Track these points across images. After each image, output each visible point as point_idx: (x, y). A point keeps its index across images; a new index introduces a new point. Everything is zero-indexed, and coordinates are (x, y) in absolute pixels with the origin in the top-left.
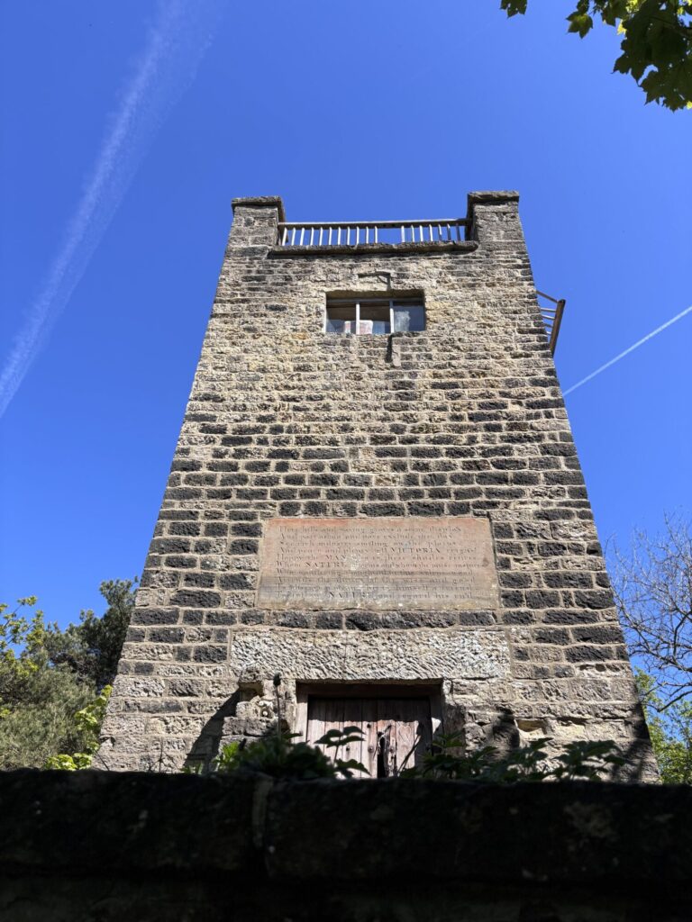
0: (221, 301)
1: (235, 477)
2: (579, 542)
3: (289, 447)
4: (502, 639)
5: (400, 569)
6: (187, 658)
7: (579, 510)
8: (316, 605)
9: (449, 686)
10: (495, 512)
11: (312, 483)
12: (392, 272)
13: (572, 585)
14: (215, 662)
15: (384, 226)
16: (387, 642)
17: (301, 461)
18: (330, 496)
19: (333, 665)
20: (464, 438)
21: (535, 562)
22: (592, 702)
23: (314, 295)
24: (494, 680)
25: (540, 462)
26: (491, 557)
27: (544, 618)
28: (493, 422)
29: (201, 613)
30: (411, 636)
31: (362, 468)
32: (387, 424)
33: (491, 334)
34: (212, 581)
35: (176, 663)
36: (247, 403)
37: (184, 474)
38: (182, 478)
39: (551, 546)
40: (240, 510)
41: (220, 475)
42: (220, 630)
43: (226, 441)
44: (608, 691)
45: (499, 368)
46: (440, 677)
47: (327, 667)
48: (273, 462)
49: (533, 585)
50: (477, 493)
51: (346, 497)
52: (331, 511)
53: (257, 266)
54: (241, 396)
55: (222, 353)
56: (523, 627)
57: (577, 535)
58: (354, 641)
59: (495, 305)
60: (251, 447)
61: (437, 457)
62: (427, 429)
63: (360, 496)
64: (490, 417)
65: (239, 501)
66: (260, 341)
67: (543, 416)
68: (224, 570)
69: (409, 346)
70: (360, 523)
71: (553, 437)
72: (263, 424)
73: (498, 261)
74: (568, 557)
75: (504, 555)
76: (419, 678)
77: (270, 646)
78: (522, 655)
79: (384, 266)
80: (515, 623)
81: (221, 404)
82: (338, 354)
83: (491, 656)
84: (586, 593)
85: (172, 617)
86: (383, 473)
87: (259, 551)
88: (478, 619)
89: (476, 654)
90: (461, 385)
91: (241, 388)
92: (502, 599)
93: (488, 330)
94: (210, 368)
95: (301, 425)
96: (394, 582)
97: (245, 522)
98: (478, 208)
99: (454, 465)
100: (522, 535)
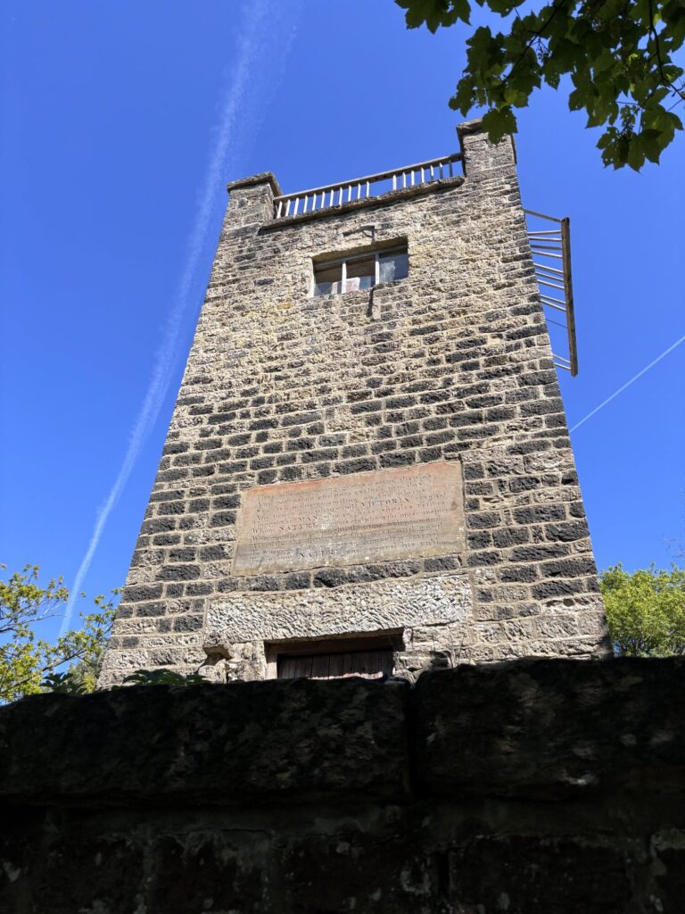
0: (214, 286)
1: (219, 453)
2: (554, 473)
3: (269, 417)
4: (465, 582)
5: (369, 523)
6: (168, 629)
7: (555, 439)
8: (287, 567)
9: (410, 635)
10: (466, 454)
11: (289, 449)
12: (377, 225)
13: (543, 519)
14: (192, 630)
15: (377, 179)
16: (351, 596)
17: (280, 429)
18: (305, 460)
19: (299, 623)
20: (439, 382)
21: (506, 499)
22: (557, 639)
23: (300, 262)
24: (455, 625)
25: (517, 394)
26: (460, 499)
27: (510, 556)
28: (472, 360)
29: (182, 585)
30: (375, 588)
31: (337, 428)
32: (363, 379)
33: (474, 269)
34: (193, 555)
35: (159, 634)
36: (233, 381)
37: (173, 457)
38: (172, 461)
39: (524, 481)
40: (221, 484)
41: (205, 453)
42: (198, 600)
43: (213, 420)
44: (575, 626)
45: (481, 303)
46: (400, 626)
47: (293, 626)
48: (254, 434)
49: (501, 523)
50: (450, 436)
51: (320, 458)
52: (305, 474)
53: (248, 244)
54: (227, 374)
55: (213, 335)
56: (489, 567)
57: (553, 466)
58: (320, 599)
59: (480, 238)
60: (235, 422)
61: (412, 405)
62: (403, 378)
63: (333, 455)
64: (468, 355)
65: (222, 475)
66: (247, 318)
67: (524, 345)
68: (204, 543)
69: (390, 296)
70: (333, 482)
71: (532, 367)
72: (246, 398)
73: (485, 191)
74: (540, 491)
75: (474, 496)
76: (380, 629)
77: (242, 610)
78: (485, 596)
79: (369, 220)
80: (480, 564)
81: (209, 385)
82: (320, 318)
83: (453, 600)
84: (558, 526)
85: (155, 593)
86: (357, 429)
87: (237, 521)
88: (442, 564)
89: (438, 599)
90: (440, 328)
91: (228, 366)
92: (468, 541)
93: (471, 265)
94: (201, 352)
95: (281, 393)
96: (363, 537)
97: (225, 495)
98: (468, 139)
99: (429, 411)
100: (493, 474)
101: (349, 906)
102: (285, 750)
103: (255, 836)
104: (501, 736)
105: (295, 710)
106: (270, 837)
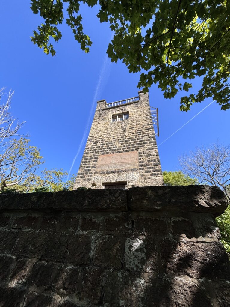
0: (94, 120)
1: (95, 149)
2: (154, 154)
3: (104, 143)
4: (138, 173)
5: (121, 162)
6: (85, 180)
7: (155, 148)
8: (107, 170)
9: (128, 182)
10: (139, 150)
11: (107, 149)
12: (123, 109)
13: (152, 162)
14: (90, 181)
15: (124, 101)
16: (118, 175)
17: (106, 145)
20: (134, 137)
21: (146, 158)
22: (155, 183)
23: (110, 115)
24: (136, 180)
25: (148, 139)
26: (137, 158)
27: (146, 168)
28: (140, 133)
29: (88, 173)
30: (122, 174)
31: (116, 145)
32: (121, 136)
34: (90, 167)
36: (98, 137)
37: (87, 150)
39: (149, 155)
40: (95, 155)
41: (92, 149)
42: (91, 175)
43: (94, 143)
44: (158, 181)
45: (142, 123)
46: (126, 180)
47: (107, 180)
48: (101, 146)
49: (145, 163)
50: (136, 147)
51: (113, 150)
52: (110, 153)
53: (101, 112)
54: (96, 135)
55: (94, 128)
57: (154, 152)
58: (112, 175)
59: (142, 111)
60: (97, 144)
61: (129, 141)
62: (128, 136)
63: (115, 150)
64: (139, 132)
65: (95, 153)
66: (100, 125)
67: (149, 131)
68: (92, 165)
69: (126, 122)
70: (115, 155)
71: (151, 135)
72: (100, 140)
73: (143, 103)
74: (152, 157)
75: (140, 158)
76: (123, 181)
77: (98, 177)
78: (142, 175)
80: (141, 170)
81: (93, 137)
82: (113, 125)
83: (136, 176)
84: (155, 163)
85: (83, 174)
86: (119, 145)
87: (98, 161)
88: (134, 170)
89: (133, 176)
90: (134, 127)
92: (139, 166)
93: (140, 116)
94: (92, 131)
95: (106, 139)
96: (120, 165)
97: (96, 157)
98: (140, 94)
99: (132, 142)
100: (144, 154)
101: (116, 229)
102: (105, 202)
103: (99, 217)
104: (144, 199)
105: (107, 194)
106: (102, 217)
